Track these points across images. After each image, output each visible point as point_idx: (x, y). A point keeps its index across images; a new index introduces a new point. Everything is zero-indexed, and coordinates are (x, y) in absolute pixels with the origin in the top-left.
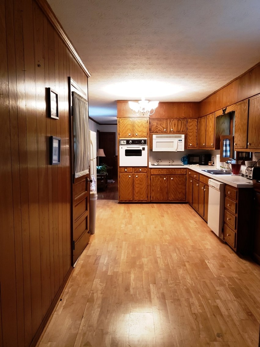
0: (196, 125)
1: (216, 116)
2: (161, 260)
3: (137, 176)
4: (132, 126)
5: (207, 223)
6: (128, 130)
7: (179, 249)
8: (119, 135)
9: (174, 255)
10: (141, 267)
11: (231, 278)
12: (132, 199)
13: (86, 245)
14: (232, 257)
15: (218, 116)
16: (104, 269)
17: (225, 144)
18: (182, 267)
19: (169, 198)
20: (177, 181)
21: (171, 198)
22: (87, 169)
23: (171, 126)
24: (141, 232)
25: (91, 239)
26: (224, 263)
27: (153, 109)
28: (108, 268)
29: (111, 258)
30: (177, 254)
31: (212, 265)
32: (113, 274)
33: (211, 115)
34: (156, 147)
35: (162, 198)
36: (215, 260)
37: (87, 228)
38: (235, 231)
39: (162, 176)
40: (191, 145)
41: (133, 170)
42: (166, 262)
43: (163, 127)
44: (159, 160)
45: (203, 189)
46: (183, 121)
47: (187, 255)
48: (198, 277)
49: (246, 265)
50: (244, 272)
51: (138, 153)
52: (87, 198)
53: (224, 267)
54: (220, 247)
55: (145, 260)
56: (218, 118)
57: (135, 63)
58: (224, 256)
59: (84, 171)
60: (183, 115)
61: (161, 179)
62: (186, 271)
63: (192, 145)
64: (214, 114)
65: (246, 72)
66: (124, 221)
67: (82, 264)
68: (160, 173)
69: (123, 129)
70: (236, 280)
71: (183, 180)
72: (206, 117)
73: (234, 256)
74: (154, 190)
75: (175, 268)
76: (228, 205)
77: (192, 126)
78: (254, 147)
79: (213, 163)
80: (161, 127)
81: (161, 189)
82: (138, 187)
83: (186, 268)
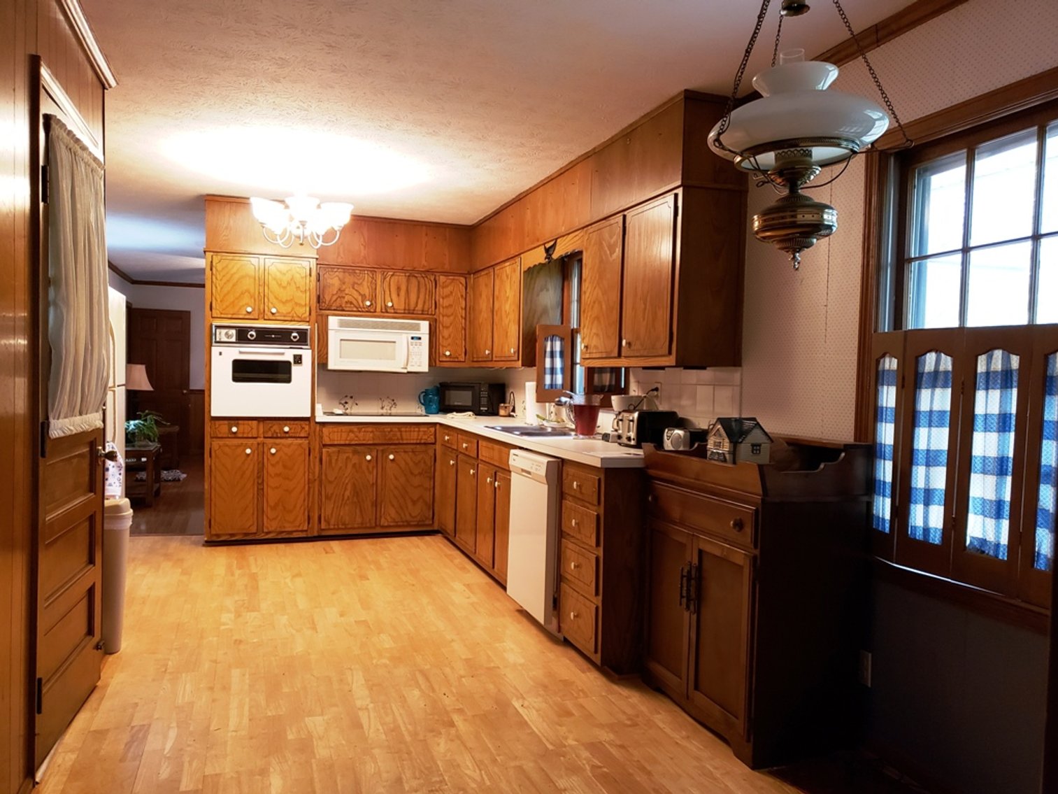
0: (462, 296)
1: (524, 268)
2: (372, 715)
3: (273, 451)
4: (257, 282)
5: (504, 588)
6: (242, 293)
7: (424, 674)
8: (211, 309)
9: (414, 696)
10: (305, 746)
11: (595, 747)
12: (254, 530)
13: (88, 692)
14: (591, 681)
15: (529, 268)
16: (165, 773)
17: (548, 349)
18: (443, 731)
19: (383, 520)
20: (407, 464)
21: (388, 518)
22: (97, 411)
23: (387, 292)
24: (294, 632)
25: (104, 670)
26: (568, 702)
27: (333, 228)
28: (183, 765)
29: (191, 729)
30: (421, 690)
31: (534, 712)
32: (200, 787)
33: (507, 264)
34: (340, 357)
35: (359, 520)
36: (540, 695)
37: (90, 631)
38: (594, 599)
39: (358, 448)
40: (448, 353)
41: (261, 431)
42: (389, 719)
43: (360, 294)
44: (348, 400)
45: (492, 483)
46: (422, 280)
47: (454, 691)
48: (499, 755)
49: (630, 701)
50: (629, 723)
51: (277, 372)
52: (91, 519)
53: (569, 714)
54: (551, 656)
55: (316, 723)
56: (531, 273)
57: (283, 56)
58: (566, 683)
59: (84, 417)
60: (423, 263)
61: (355, 459)
62: (459, 742)
63: (451, 355)
64: (518, 260)
65: (616, 135)
66: (229, 603)
67: (73, 766)
68: (351, 440)
69: (225, 290)
70: (611, 750)
71: (425, 462)
72: (491, 270)
73: (595, 677)
74: (332, 494)
75: (421, 737)
76: (573, 524)
77: (451, 298)
78: (642, 353)
79: (511, 408)
80: (356, 294)
81: (356, 492)
82: (277, 488)
83: (457, 730)
